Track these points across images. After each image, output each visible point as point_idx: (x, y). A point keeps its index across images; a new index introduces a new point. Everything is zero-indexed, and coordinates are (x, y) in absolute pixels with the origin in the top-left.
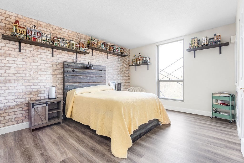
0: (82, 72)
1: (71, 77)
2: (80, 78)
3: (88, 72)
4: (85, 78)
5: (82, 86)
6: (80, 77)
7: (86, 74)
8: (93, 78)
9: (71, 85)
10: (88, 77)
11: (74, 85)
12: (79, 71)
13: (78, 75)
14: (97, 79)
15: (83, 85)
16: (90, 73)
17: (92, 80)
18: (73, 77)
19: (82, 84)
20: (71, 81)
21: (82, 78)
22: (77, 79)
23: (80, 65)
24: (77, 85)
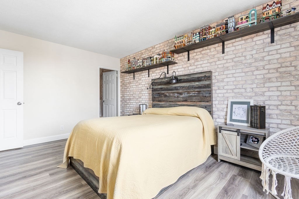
0: (168, 88)
1: (157, 95)
2: (166, 96)
3: (176, 87)
4: (171, 96)
5: (168, 106)
6: (165, 94)
7: (173, 90)
8: (183, 95)
9: (157, 104)
10: (176, 95)
11: (160, 104)
12: (164, 88)
13: (163, 92)
14: (191, 96)
15: (170, 104)
16: (179, 88)
17: (182, 98)
18: (159, 95)
19: (168, 104)
20: (157, 99)
21: (168, 95)
22: (162, 97)
23: (165, 80)
24: (163, 104)
